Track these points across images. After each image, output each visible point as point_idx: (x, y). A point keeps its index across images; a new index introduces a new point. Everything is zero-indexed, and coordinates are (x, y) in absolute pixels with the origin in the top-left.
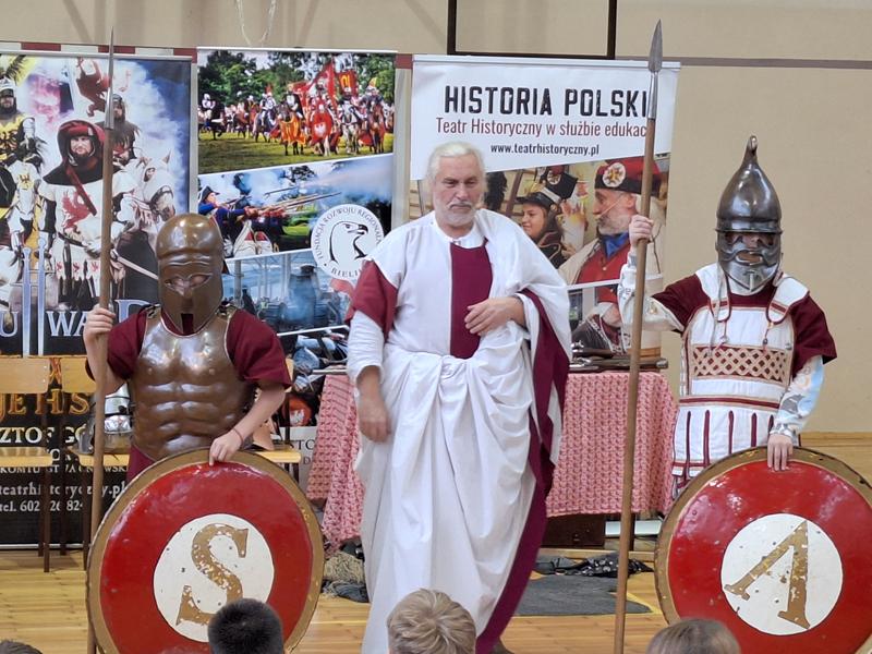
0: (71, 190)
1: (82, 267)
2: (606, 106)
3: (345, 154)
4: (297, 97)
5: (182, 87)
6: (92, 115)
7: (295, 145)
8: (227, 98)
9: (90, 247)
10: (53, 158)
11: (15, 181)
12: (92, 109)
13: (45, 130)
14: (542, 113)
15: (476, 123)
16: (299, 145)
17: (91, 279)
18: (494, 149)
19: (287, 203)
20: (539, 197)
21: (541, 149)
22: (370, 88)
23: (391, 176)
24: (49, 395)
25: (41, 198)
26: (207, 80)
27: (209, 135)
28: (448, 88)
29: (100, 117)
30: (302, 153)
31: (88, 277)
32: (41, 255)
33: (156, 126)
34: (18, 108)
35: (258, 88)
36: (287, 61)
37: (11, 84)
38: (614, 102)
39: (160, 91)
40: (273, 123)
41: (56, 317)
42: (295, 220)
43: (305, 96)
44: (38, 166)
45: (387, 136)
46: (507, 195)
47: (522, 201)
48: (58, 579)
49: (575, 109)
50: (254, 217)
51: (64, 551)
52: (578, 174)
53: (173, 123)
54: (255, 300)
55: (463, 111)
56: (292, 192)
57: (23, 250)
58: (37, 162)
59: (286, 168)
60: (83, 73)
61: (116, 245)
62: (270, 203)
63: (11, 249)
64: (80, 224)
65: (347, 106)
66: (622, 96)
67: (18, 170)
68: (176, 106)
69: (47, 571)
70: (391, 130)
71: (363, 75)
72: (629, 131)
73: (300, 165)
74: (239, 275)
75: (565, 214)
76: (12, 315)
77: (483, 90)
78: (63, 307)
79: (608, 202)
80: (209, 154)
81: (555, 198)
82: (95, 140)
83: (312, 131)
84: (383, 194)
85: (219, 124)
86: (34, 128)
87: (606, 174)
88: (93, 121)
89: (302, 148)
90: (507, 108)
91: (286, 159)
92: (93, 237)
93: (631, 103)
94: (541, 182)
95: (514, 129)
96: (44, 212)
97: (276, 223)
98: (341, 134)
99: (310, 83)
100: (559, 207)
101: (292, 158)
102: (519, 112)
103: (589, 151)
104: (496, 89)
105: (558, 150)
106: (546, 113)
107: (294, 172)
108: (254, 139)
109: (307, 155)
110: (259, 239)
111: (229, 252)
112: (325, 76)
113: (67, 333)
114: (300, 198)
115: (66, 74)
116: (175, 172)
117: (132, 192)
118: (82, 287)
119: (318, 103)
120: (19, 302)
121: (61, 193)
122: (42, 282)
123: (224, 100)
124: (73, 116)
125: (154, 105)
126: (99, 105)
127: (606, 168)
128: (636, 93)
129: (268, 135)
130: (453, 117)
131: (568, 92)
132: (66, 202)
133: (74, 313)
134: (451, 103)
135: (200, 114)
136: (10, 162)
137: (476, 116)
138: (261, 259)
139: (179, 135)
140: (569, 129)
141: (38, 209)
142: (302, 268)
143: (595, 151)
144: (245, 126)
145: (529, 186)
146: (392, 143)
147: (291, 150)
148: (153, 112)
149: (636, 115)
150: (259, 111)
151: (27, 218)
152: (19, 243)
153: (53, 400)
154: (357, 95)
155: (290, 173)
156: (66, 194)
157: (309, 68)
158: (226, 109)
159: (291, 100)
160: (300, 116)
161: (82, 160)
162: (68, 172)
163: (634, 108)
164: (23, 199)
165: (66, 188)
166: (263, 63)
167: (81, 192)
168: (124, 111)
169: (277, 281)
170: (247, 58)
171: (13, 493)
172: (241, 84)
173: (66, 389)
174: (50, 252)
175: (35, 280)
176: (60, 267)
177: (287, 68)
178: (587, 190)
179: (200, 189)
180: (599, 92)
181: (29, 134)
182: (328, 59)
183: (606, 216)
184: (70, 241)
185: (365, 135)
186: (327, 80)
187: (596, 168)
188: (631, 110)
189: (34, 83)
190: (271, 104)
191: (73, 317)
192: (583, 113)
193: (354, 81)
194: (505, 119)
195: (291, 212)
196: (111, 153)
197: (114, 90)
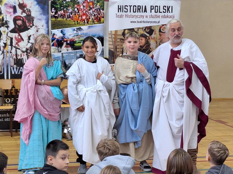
0: (17, 34)
1: (20, 55)
2: (162, 10)
3: (91, 24)
4: (78, 9)
5: (46, 6)
6: (22, 14)
7: (77, 22)
8: (59, 9)
9: (22, 50)
10: (12, 26)
11: (2, 32)
12: (22, 12)
13: (9, 18)
14: (144, 12)
15: (126, 15)
16: (78, 22)
17: (23, 58)
18: (131, 22)
19: (75, 37)
20: (144, 35)
21: (144, 22)
22: (97, 6)
24: (12, 90)
25: (9, 37)
26: (53, 4)
27: (54, 19)
28: (119, 6)
29: (24, 15)
30: (79, 24)
31: (22, 58)
32: (9, 52)
33: (40, 17)
34: (2, 12)
35: (67, 6)
37: (0, 6)
38: (164, 9)
39: (40, 7)
40: (71, 16)
41: (13, 69)
42: (78, 42)
43: (80, 8)
44: (8, 28)
45: (102, 19)
48: (14, 139)
49: (153, 11)
50: (67, 41)
51: (16, 131)
52: (154, 28)
53: (44, 16)
54: (67, 63)
55: (123, 12)
56: (77, 34)
57: (4, 51)
58: (8, 27)
59: (75, 28)
60: (19, 3)
61: (29, 49)
62: (71, 37)
63: (1, 51)
64: (19, 44)
65: (91, 11)
66: (166, 7)
67: (2, 29)
68: (45, 11)
69: (12, 137)
70: (103, 17)
71: (96, 2)
72: (168, 17)
73: (79, 27)
74: (63, 57)
75: (151, 39)
76: (1, 68)
77: (128, 6)
78: (15, 66)
79: (162, 36)
80: (54, 24)
81: (148, 35)
82: (23, 21)
83: (82, 18)
84: (101, 35)
85: (56, 16)
86: (6, 18)
87: (162, 28)
88: (22, 16)
89: (79, 23)
90: (135, 11)
91: (75, 25)
92: (23, 47)
93: (168, 9)
94: (144, 31)
95: (137, 17)
96: (10, 40)
97: (72, 43)
98: (90, 18)
99: (81, 5)
100: (149, 37)
101: (76, 25)
102: (138, 12)
103: (157, 22)
104: (132, 6)
105: (149, 22)
106: (145, 12)
107: (77, 29)
108: (66, 20)
109: (81, 24)
110: (68, 47)
111: (60, 51)
112: (85, 3)
113: (16, 73)
114: (79, 36)
115: (15, 3)
116: (45, 29)
117: (33, 35)
118: (20, 61)
119: (83, 10)
120: (3, 65)
121: (14, 35)
122: (9, 59)
123: (58, 10)
124: (17, 14)
125: (39, 11)
126: (24, 11)
127: (162, 27)
128: (170, 6)
129: (70, 19)
130: (120, 13)
131: (151, 6)
132: (16, 38)
133: (18, 68)
134: (120, 10)
135: (51, 13)
137: (126, 13)
138: (68, 52)
139: (46, 19)
140: (152, 16)
141: (8, 40)
142: (80, 55)
143: (159, 22)
144: (63, 16)
145: (141, 32)
146: (104, 21)
147: (76, 23)
148: (38, 13)
149: (170, 12)
150: (67, 12)
151: (5, 42)
152: (3, 49)
153: (13, 91)
154: (94, 8)
155: (76, 29)
156: (15, 35)
157: (81, 1)
158: (58, 12)
159: (76, 9)
160: (79, 14)
161: (20, 26)
162: (16, 30)
163: (169, 11)
164: (4, 36)
165: (16, 34)
167: (19, 35)
168: (31, 13)
169: (73, 59)
171: (3, 116)
172: (62, 5)
173: (16, 88)
174: (11, 51)
175: (7, 59)
176: (14, 55)
178: (157, 33)
179: (52, 34)
180: (160, 6)
181: (5, 19)
183: (162, 40)
184: (17, 48)
185: (96, 19)
186: (86, 4)
187: (159, 27)
188: (168, 11)
189: (6, 6)
190: (71, 10)
191: (18, 69)
192: (155, 12)
193: (93, 4)
194: (134, 14)
195: (76, 40)
196: (28, 24)
197: (28, 7)
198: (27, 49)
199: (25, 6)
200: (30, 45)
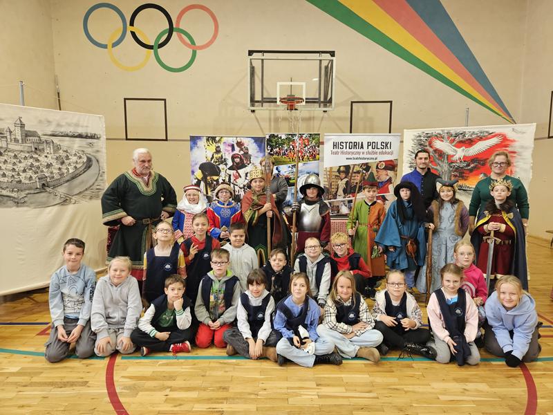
2: (379, 146)
3: (306, 161)
4: (293, 146)
8: (274, 147)
9: (240, 186)
10: (230, 163)
11: (221, 169)
12: (240, 151)
14: (361, 149)
15: (342, 152)
17: (240, 194)
18: (347, 159)
19: (290, 174)
20: (360, 172)
21: (361, 159)
22: (313, 143)
23: (318, 167)
25: (227, 174)
26: (269, 142)
28: (334, 142)
33: (256, 155)
34: (221, 151)
35: (282, 144)
36: (290, 136)
37: (219, 145)
38: (382, 145)
39: (257, 145)
40: (287, 153)
42: (293, 178)
43: (295, 146)
44: (226, 166)
45: (317, 156)
46: (351, 171)
47: (355, 173)
49: (370, 147)
53: (261, 154)
55: (338, 148)
56: (292, 171)
58: (226, 164)
59: (290, 165)
60: (237, 141)
62: (286, 174)
64: (237, 180)
65: (306, 148)
66: (384, 143)
67: (221, 166)
68: (261, 149)
70: (319, 154)
71: (311, 139)
72: (386, 153)
73: (294, 164)
77: (344, 143)
81: (364, 172)
82: (241, 158)
84: (316, 172)
85: (272, 153)
87: (379, 165)
89: (294, 160)
90: (351, 147)
91: (290, 163)
92: (241, 184)
94: (360, 167)
95: (353, 153)
96: (228, 177)
98: (305, 156)
99: (296, 142)
100: (366, 174)
101: (292, 162)
102: (354, 148)
103: (374, 159)
104: (347, 142)
105: (365, 159)
107: (292, 166)
108: (281, 157)
109: (296, 161)
112: (301, 140)
114: (294, 173)
115: (233, 141)
118: (238, 196)
119: (299, 147)
121: (232, 172)
124: (234, 152)
125: (256, 149)
126: (242, 150)
127: (379, 163)
128: (388, 142)
129: (285, 156)
130: (335, 150)
131: (368, 143)
132: (234, 175)
134: (335, 146)
135: (267, 151)
136: (219, 164)
137: (342, 150)
140: (369, 153)
141: (226, 176)
143: (376, 159)
144: (279, 154)
145: (357, 169)
146: (319, 158)
147: (291, 160)
148: (255, 151)
150: (283, 150)
151: (224, 179)
154: (309, 145)
157: (296, 138)
158: (274, 149)
159: (291, 147)
160: (294, 151)
161: (238, 164)
162: (234, 167)
163: (387, 147)
164: (223, 174)
165: (234, 171)
166: (284, 137)
167: (237, 172)
168: (248, 151)
170: (279, 136)
172: (278, 143)
177: (290, 138)
178: (374, 169)
180: (377, 142)
181: (224, 157)
182: (301, 136)
183: (379, 177)
184: (235, 185)
185: (311, 156)
189: (225, 144)
190: (286, 148)
192: (373, 148)
193: (308, 141)
194: (350, 150)
195: (291, 176)
196: (245, 162)
197: (245, 145)
198: (244, 186)
199: (243, 145)
200: (247, 181)
